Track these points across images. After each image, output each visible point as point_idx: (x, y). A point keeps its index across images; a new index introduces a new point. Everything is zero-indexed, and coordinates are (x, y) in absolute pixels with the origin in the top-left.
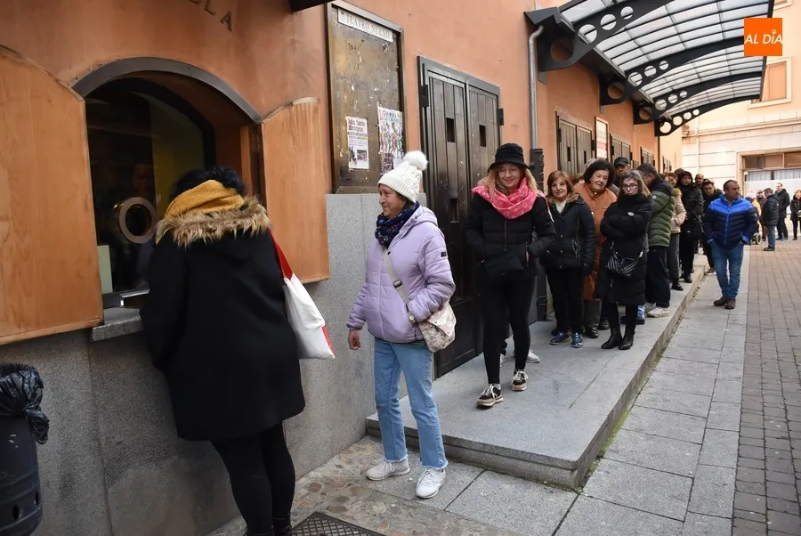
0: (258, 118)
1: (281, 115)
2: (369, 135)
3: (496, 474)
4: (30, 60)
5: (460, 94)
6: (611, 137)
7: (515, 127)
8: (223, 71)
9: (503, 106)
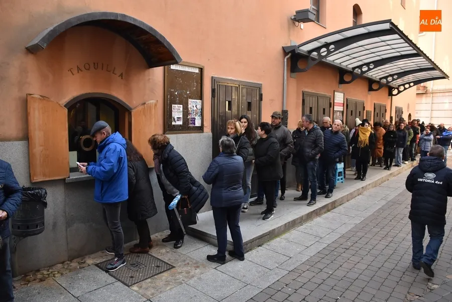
1: (141, 108)
2: (183, 111)
3: (215, 247)
4: (52, 100)
5: (235, 90)
6: (347, 100)
7: (272, 100)
8: (118, 94)
9: (263, 92)
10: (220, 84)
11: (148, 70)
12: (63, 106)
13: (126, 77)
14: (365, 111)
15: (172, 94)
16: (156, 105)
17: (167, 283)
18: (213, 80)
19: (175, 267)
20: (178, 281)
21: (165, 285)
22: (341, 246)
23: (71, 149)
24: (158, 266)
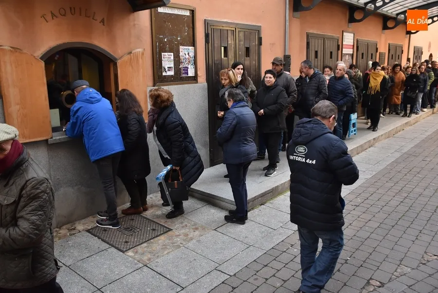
0: (116, 59)
1: (126, 58)
2: (174, 60)
3: (214, 207)
4: (25, 51)
5: (232, 34)
6: (357, 41)
7: (273, 44)
8: (100, 42)
9: (262, 35)
10: (214, 27)
11: (133, 14)
12: (38, 58)
13: (108, 22)
14: (378, 54)
15: (161, 41)
16: (143, 54)
17: (165, 247)
18: (207, 23)
19: (172, 230)
20: (176, 244)
21: (162, 249)
22: (351, 203)
23: (52, 106)
24: (154, 230)
